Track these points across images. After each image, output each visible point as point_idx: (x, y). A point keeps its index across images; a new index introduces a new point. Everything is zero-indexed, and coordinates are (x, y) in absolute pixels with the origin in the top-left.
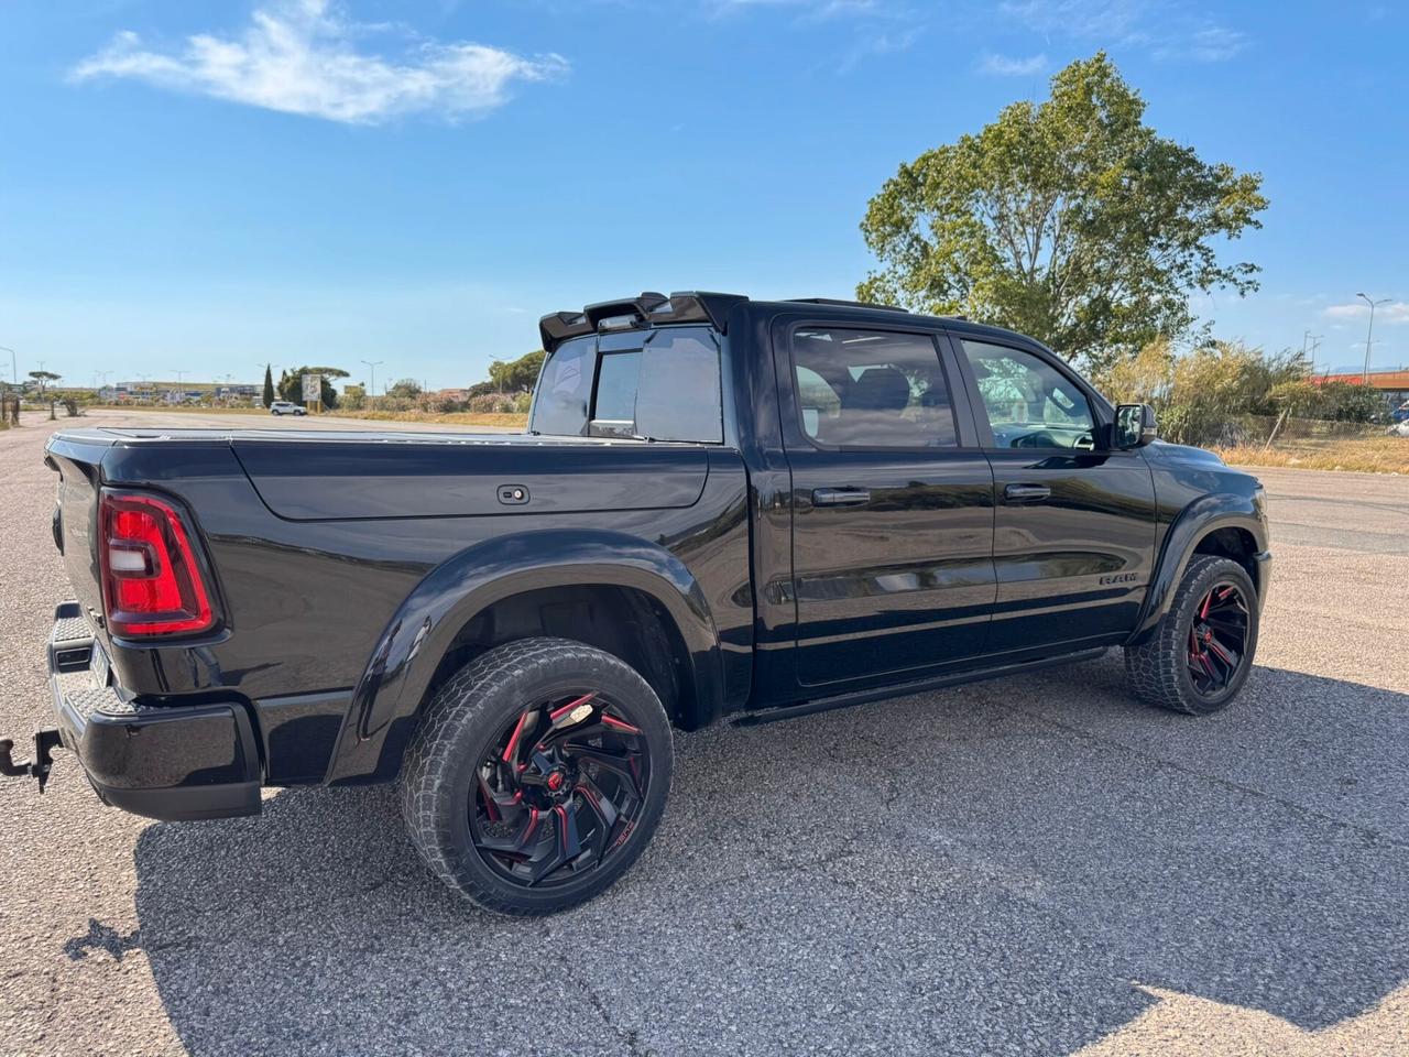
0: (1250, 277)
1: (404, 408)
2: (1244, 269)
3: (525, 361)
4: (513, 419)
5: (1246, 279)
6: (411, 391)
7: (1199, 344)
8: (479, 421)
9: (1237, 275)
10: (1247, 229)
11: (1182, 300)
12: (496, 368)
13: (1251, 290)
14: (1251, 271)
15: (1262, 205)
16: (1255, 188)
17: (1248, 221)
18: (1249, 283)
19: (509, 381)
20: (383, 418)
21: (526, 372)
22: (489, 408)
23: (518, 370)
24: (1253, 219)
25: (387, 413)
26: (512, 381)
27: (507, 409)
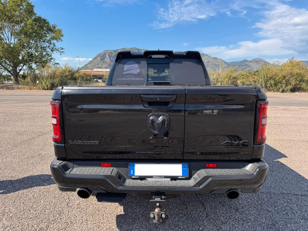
0: (62, 50)
2: (61, 49)
5: (61, 51)
7: (53, 64)
9: (59, 50)
11: (51, 54)
13: (63, 53)
14: (62, 49)
15: (62, 36)
18: (62, 52)
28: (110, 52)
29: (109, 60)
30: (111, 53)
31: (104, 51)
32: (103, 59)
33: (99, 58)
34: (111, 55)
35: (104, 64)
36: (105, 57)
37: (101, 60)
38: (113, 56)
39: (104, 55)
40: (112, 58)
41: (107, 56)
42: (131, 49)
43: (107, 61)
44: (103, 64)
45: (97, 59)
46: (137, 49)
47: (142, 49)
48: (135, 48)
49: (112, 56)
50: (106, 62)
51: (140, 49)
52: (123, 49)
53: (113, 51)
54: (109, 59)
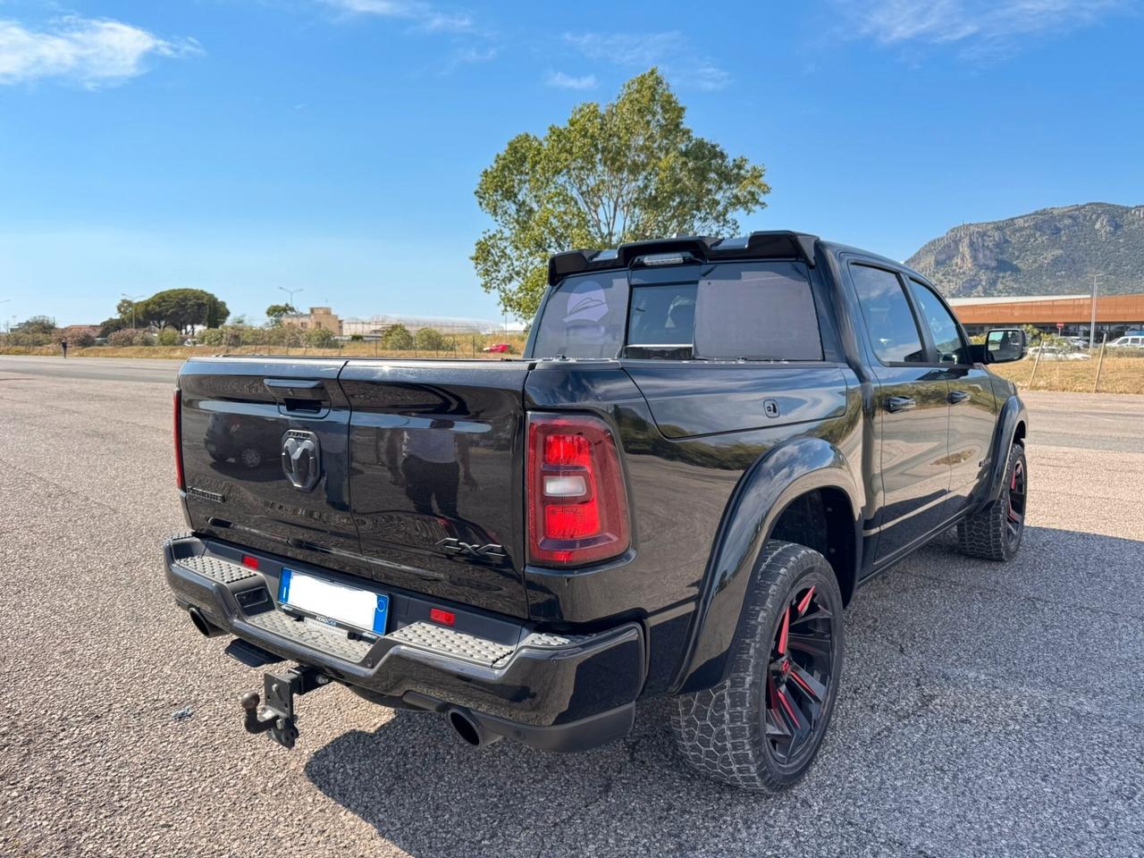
1: (39, 344)
3: (157, 299)
4: (155, 352)
6: (44, 327)
8: (119, 354)
10: (757, 208)
12: (124, 306)
15: (766, 190)
16: (761, 176)
17: (757, 202)
19: (141, 318)
20: (18, 353)
21: (158, 309)
22: (129, 342)
23: (150, 308)
24: (761, 200)
25: (23, 348)
26: (144, 317)
27: (147, 343)
28: (978, 232)
29: (969, 264)
30: (983, 235)
31: (952, 231)
32: (945, 261)
33: (931, 259)
34: (981, 244)
35: (949, 282)
36: (955, 252)
37: (938, 263)
38: (991, 244)
39: (952, 244)
40: (984, 256)
41: (964, 248)
42: (1076, 210)
43: (960, 268)
44: (941, 282)
45: (919, 264)
46: (1109, 205)
47: (1134, 206)
48: (1097, 204)
49: (983, 246)
50: (958, 270)
51: (1122, 208)
52: (1038, 214)
53: (990, 227)
54: (969, 260)
